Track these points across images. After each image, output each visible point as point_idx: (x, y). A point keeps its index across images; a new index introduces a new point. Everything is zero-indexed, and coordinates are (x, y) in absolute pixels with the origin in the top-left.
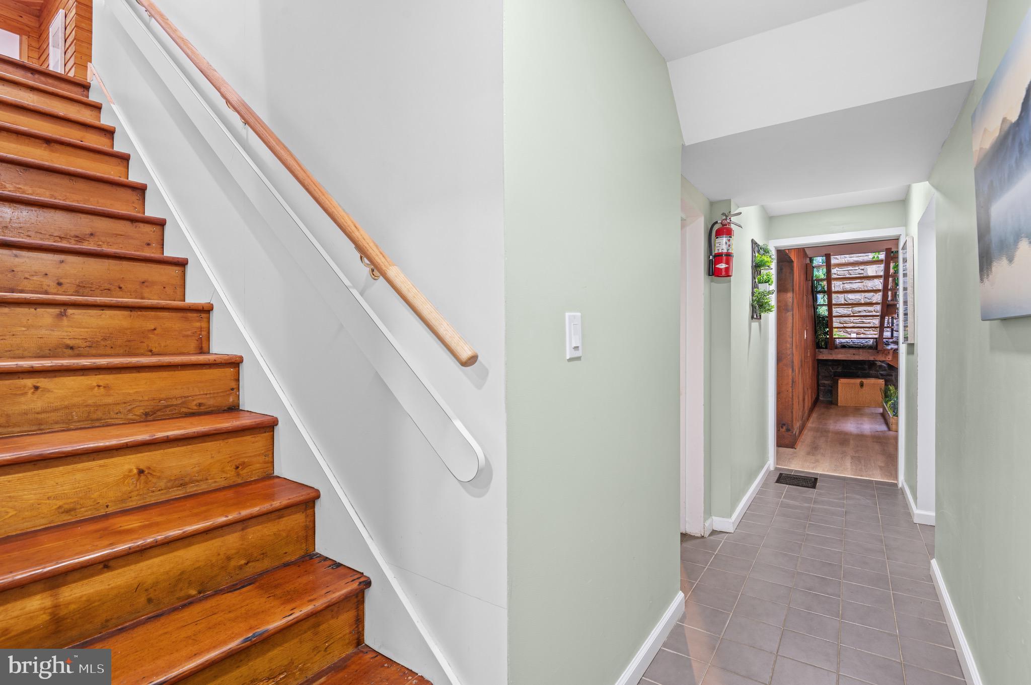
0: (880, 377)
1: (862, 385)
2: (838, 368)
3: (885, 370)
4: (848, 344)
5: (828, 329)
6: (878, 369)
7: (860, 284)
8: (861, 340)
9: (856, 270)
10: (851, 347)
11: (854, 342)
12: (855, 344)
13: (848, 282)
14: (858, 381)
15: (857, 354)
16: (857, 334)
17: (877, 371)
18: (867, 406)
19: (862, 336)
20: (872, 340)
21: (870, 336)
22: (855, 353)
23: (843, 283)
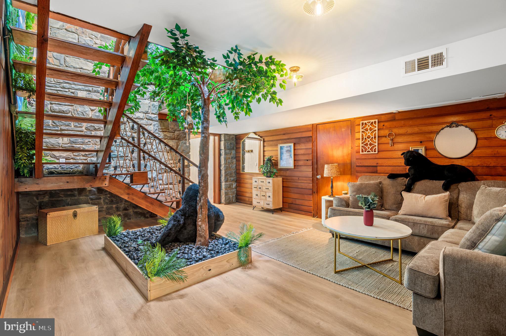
0: (90, 202)
1: (75, 215)
2: (44, 197)
3: (95, 194)
4: (56, 170)
5: (34, 152)
6: (88, 194)
7: (69, 107)
8: (71, 165)
9: (66, 92)
10: (60, 174)
11: (63, 168)
12: (65, 170)
13: (56, 103)
14: (71, 212)
15: (71, 182)
16: (66, 159)
17: (87, 196)
18: (81, 237)
19: (72, 161)
20: (82, 166)
21: (80, 161)
22: (68, 181)
23: (51, 104)
